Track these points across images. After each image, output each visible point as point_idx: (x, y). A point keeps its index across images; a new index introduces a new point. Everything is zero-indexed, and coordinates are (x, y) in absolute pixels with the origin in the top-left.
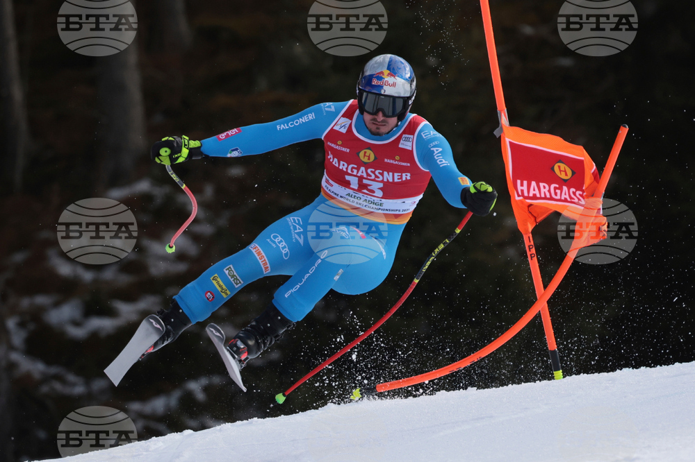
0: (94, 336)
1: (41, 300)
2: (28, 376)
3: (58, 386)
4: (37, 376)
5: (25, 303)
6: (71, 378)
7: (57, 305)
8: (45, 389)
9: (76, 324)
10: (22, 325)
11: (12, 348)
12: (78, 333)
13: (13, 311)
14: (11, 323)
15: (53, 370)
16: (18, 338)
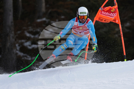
0: (33, 48)
1: (23, 41)
2: (20, 56)
3: (26, 58)
4: (22, 56)
5: (20, 41)
6: (28, 56)
7: (26, 42)
8: (23, 58)
9: (30, 46)
10: (19, 45)
11: (17, 50)
12: (30, 48)
13: (17, 43)
14: (17, 45)
15: (25, 55)
16: (18, 48)
